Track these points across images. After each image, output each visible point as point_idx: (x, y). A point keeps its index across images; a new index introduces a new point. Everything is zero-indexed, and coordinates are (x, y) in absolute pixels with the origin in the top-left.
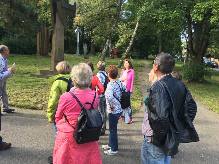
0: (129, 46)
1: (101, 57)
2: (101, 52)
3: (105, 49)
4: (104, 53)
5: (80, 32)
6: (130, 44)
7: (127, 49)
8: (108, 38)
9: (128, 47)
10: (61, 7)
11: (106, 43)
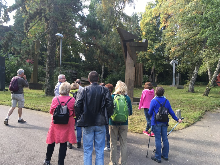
0: (215, 71)
1: (189, 85)
2: (190, 80)
3: (193, 77)
4: (192, 81)
5: (175, 63)
6: (217, 69)
7: (214, 75)
8: (196, 66)
9: (215, 73)
10: (130, 46)
11: (194, 70)
